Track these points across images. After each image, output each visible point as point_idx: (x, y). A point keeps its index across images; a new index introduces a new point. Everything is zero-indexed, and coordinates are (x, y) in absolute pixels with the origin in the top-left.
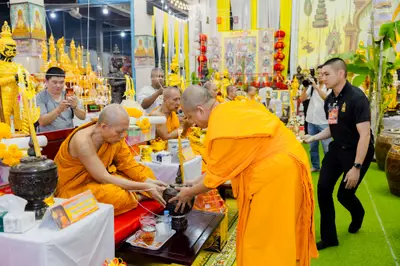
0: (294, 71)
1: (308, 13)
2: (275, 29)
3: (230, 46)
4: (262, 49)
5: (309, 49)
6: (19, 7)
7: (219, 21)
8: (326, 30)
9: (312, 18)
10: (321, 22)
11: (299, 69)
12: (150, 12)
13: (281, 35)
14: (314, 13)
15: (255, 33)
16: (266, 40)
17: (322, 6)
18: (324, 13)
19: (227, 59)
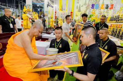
0: (74, 20)
1: (77, 9)
2: (71, 11)
3: (62, 14)
5: (77, 16)
6: (28, 6)
7: (61, 9)
8: (80, 12)
9: (78, 10)
10: (79, 11)
11: (75, 20)
12: (48, 7)
13: (72, 13)
14: (78, 9)
15: (67, 12)
16: (69, 13)
18: (80, 9)
19: (61, 17)
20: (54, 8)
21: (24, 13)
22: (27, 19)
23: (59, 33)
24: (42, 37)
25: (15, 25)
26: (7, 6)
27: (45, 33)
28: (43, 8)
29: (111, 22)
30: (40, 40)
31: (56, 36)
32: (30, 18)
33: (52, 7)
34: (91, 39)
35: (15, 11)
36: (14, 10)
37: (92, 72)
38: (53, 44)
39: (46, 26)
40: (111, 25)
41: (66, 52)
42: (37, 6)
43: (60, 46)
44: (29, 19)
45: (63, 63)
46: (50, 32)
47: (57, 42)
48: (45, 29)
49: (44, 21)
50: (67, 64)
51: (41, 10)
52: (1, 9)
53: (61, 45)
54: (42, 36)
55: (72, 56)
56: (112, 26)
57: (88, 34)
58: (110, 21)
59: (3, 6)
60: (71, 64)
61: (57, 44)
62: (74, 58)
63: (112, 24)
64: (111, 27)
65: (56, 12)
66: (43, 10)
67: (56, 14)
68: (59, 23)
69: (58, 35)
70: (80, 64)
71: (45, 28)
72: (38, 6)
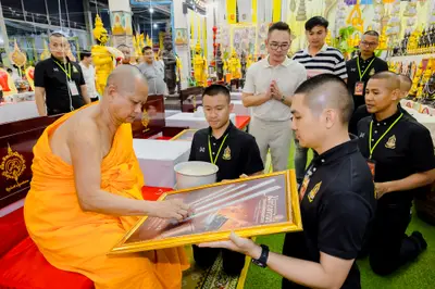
1: (293, 11)
2: (269, 22)
3: (237, 35)
4: (260, 37)
6: (116, 14)
7: (232, 17)
9: (295, 14)
10: (302, 16)
12: (185, 12)
14: (297, 9)
15: (255, 25)
16: (262, 30)
17: (303, 4)
18: (304, 10)
19: (235, 45)
20: (209, 15)
21: (98, 42)
22: (110, 64)
23: (219, 108)
24: (167, 125)
25: (82, 86)
26: (47, 23)
27: (175, 108)
28: (168, 17)
29: (423, 49)
30: (160, 134)
31: (210, 120)
32: (118, 60)
33: (202, 11)
34: (329, 124)
35: (75, 35)
36: (72, 35)
37: (340, 252)
38: (202, 150)
39: (179, 83)
40: (425, 61)
41: (244, 177)
42: (147, 14)
43: (227, 156)
44: (115, 61)
45: (231, 217)
46: (195, 103)
47: (213, 139)
48: (177, 94)
49: (171, 66)
50: (244, 223)
51: (163, 28)
52: (30, 33)
53: (228, 150)
54: (164, 121)
55: (264, 192)
56: (429, 64)
57: (318, 108)
58: (420, 46)
59: (34, 24)
60: (259, 223)
61: (215, 149)
62: (270, 198)
63: (427, 56)
64: (423, 68)
65: (215, 30)
66: (169, 24)
67: (217, 36)
68: (225, 67)
69: (213, 115)
70: (291, 222)
71: (176, 89)
72: (151, 11)
